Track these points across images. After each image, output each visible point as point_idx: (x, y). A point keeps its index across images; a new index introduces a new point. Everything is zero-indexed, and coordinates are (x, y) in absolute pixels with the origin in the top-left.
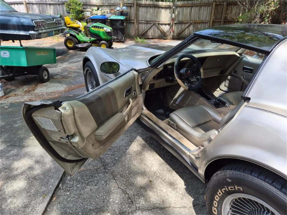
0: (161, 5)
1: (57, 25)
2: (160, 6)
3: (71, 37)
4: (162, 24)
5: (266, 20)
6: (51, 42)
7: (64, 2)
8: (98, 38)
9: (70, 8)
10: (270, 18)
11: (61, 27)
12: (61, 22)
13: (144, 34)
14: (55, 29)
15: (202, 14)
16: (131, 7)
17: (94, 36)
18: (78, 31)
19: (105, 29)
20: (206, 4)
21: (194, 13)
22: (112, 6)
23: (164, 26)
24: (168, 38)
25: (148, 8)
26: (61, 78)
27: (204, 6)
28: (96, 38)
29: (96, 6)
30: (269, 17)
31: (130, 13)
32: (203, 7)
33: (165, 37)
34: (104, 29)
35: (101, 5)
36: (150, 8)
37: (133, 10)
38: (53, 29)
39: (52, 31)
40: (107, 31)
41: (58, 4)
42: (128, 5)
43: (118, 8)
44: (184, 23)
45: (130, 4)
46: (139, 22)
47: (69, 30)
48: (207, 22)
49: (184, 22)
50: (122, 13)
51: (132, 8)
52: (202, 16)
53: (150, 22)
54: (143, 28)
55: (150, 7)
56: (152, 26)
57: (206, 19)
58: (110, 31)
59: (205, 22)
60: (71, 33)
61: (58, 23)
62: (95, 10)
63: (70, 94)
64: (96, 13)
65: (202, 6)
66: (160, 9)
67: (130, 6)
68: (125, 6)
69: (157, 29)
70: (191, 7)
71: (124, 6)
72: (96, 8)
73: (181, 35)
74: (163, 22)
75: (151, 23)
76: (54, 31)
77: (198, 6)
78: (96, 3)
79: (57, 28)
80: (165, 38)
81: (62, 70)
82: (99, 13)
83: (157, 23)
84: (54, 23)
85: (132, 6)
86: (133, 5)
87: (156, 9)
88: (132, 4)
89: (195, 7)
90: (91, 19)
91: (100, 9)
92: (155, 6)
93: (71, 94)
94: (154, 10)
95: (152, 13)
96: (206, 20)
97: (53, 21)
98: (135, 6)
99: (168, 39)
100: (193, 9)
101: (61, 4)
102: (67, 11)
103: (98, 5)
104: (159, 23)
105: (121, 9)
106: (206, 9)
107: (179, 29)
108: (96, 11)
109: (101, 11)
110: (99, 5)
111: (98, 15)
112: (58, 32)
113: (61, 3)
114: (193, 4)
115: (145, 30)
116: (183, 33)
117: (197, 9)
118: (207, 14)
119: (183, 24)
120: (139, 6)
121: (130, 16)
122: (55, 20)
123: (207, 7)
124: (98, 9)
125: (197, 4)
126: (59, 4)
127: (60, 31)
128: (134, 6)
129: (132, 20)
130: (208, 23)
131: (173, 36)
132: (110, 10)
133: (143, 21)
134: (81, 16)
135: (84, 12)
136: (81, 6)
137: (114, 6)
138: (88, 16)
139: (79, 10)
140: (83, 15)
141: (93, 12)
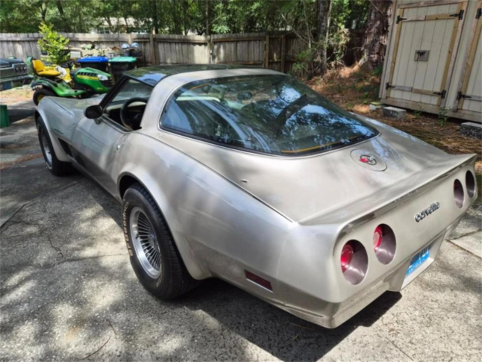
0: (192, 40)
1: (18, 73)
2: (190, 42)
3: (45, 90)
5: (338, 58)
6: (16, 100)
7: (37, 38)
8: (89, 90)
9: (48, 47)
10: (343, 55)
11: (25, 76)
12: (25, 68)
14: (15, 79)
15: (252, 53)
16: (145, 43)
17: (81, 87)
18: (56, 80)
19: (99, 76)
20: (257, 37)
21: (241, 51)
22: (115, 43)
25: (172, 44)
26: (16, 148)
27: (254, 40)
28: (84, 90)
29: (90, 42)
30: (340, 54)
31: (145, 53)
32: (253, 42)
34: (97, 77)
35: (97, 42)
36: (176, 45)
37: (149, 48)
38: (11, 79)
39: (10, 82)
40: (102, 80)
41: (26, 41)
42: (140, 40)
43: (125, 46)
45: (143, 38)
47: (40, 79)
48: (260, 63)
50: (131, 53)
51: (148, 45)
52: (253, 55)
55: (176, 43)
57: (259, 58)
58: (107, 79)
59: (257, 63)
60: (44, 84)
61: (20, 70)
62: (89, 49)
63: (23, 165)
64: (90, 54)
65: (251, 40)
66: (191, 46)
67: (143, 42)
68: (136, 42)
70: (235, 42)
71: (134, 42)
72: (90, 46)
76: (13, 81)
77: (245, 41)
78: (90, 39)
79: (19, 78)
81: (22, 137)
82: (95, 53)
84: (13, 69)
85: (147, 42)
86: (148, 40)
87: (185, 47)
88: (146, 39)
89: (241, 43)
90: (81, 63)
91: (96, 47)
92: (182, 41)
93: (25, 165)
94: (182, 48)
95: (179, 51)
96: (259, 60)
97: (11, 66)
98: (152, 43)
100: (238, 45)
101: (32, 41)
102: (42, 51)
103: (93, 41)
105: (129, 46)
106: (257, 45)
108: (90, 51)
109: (98, 49)
110: (95, 42)
111: (94, 55)
112: (20, 83)
113: (33, 39)
114: (237, 38)
117: (245, 44)
118: (259, 51)
120: (158, 42)
121: (145, 57)
122: (15, 66)
123: (258, 42)
124: (93, 47)
125: (243, 38)
126: (29, 41)
127: (24, 81)
128: (149, 42)
129: (148, 63)
130: (263, 64)
132: (113, 49)
133: (166, 63)
134: (66, 59)
135: (71, 52)
136: (65, 43)
137: (119, 42)
138: (77, 57)
139: (62, 50)
140: (69, 56)
141: (85, 52)
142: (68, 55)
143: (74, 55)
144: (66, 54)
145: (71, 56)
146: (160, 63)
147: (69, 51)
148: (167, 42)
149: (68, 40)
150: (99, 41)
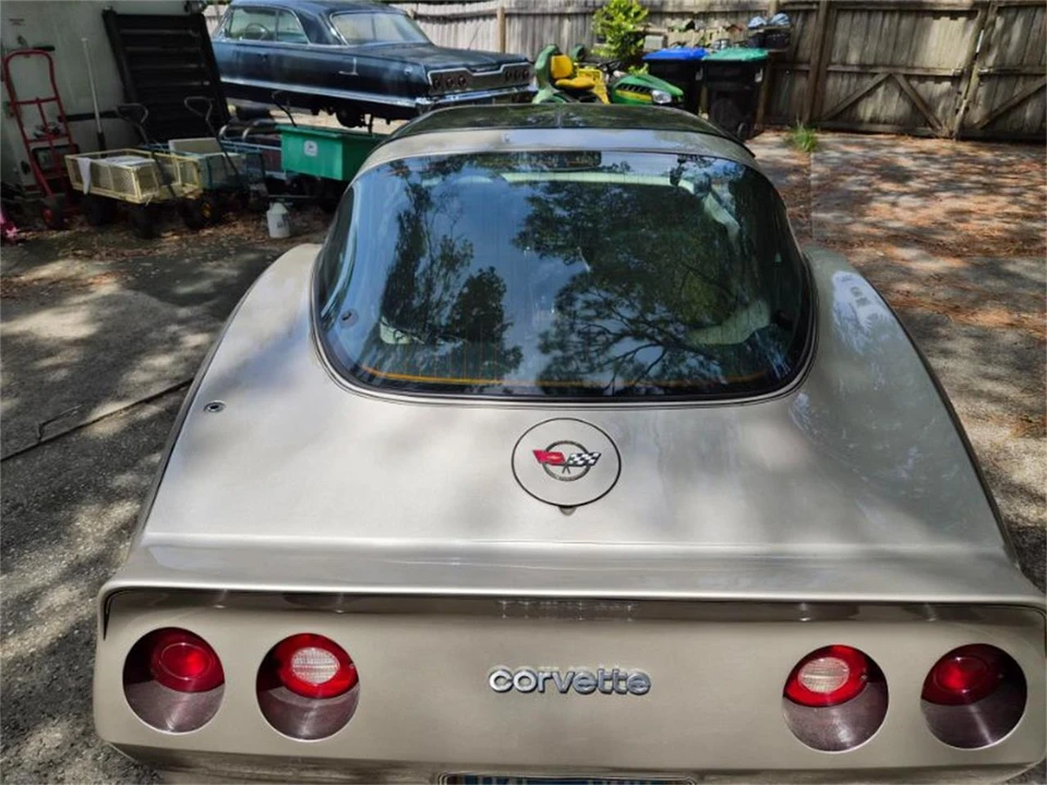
1: (508, 81)
2: (928, 8)
4: (923, 78)
9: (609, 26)
12: (527, 72)
13: (842, 112)
16: (807, 13)
19: (655, 93)
22: (737, 15)
23: (930, 84)
24: (939, 134)
25: (873, 15)
31: (800, 38)
33: (929, 129)
34: (650, 94)
35: (703, 13)
36: (884, 17)
37: (812, 27)
38: (494, 93)
42: (795, 8)
43: (756, 21)
44: (1025, 75)
45: (806, 2)
46: (831, 68)
49: (1024, 71)
50: (764, 39)
51: (812, 19)
53: (873, 71)
54: (843, 91)
55: (885, 12)
56: (878, 85)
58: (668, 100)
62: (680, 31)
64: (682, 40)
66: (926, 19)
67: (802, 11)
68: (784, 12)
69: (900, 95)
71: (779, 12)
72: (685, 23)
73: (1000, 125)
74: (928, 69)
75: (876, 74)
78: (693, 7)
80: (925, 134)
82: (693, 39)
83: (904, 71)
85: (813, 11)
86: (815, 7)
87: (906, 23)
88: (812, 3)
90: (647, 61)
91: (697, 26)
92: (904, 8)
94: (899, 24)
95: (889, 34)
97: (498, 69)
98: (821, 13)
99: (937, 137)
103: (695, 11)
104: (910, 72)
105: (765, 23)
107: (998, 101)
108: (682, 34)
109: (699, 31)
110: (698, 13)
115: (848, 97)
116: (1012, 117)
119: (1021, 79)
120: (839, 11)
121: (797, 49)
122: (506, 68)
124: (690, 26)
128: (817, 11)
129: (802, 63)
131: (962, 126)
132: (728, 29)
133: (844, 64)
134: (633, 52)
135: (647, 38)
136: (640, 18)
137: (749, 12)
138: (655, 48)
139: (630, 34)
140: (642, 46)
141: (673, 37)
142: (640, 43)
143: (651, 44)
144: (637, 40)
145: (645, 46)
146: (830, 63)
147: (643, 35)
148: (862, 11)
149: (645, 13)
150: (708, 11)
